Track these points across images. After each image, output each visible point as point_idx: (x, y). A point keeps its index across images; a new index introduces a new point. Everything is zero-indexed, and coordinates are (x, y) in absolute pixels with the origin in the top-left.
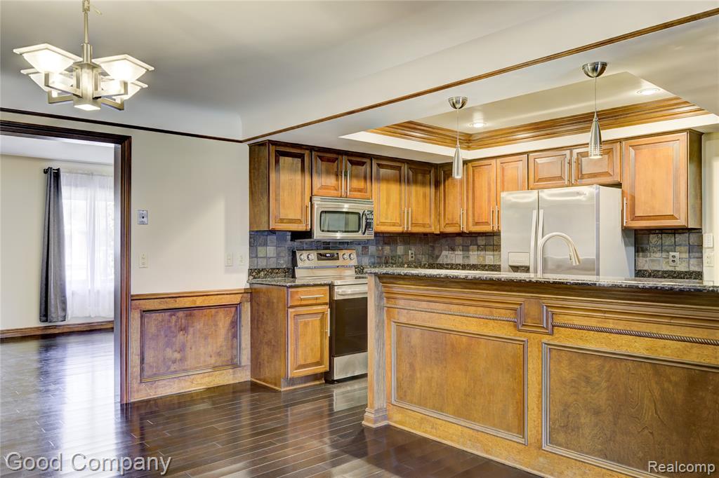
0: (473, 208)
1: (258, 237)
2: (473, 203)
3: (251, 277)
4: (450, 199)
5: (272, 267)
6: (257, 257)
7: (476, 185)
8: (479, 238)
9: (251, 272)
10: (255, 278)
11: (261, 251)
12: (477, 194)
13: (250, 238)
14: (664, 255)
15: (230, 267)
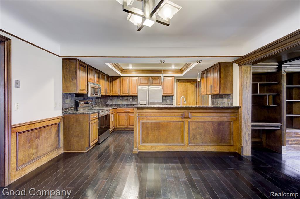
0: (123, 89)
1: (66, 95)
2: (123, 88)
3: (64, 111)
4: (115, 86)
5: (70, 107)
6: (65, 103)
7: (124, 83)
8: (121, 97)
9: (63, 109)
10: (65, 111)
11: (67, 101)
12: (124, 85)
13: (63, 96)
14: (166, 101)
15: (56, 108)
